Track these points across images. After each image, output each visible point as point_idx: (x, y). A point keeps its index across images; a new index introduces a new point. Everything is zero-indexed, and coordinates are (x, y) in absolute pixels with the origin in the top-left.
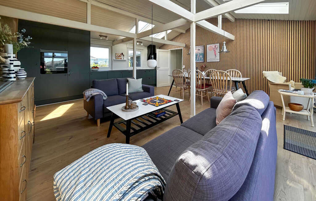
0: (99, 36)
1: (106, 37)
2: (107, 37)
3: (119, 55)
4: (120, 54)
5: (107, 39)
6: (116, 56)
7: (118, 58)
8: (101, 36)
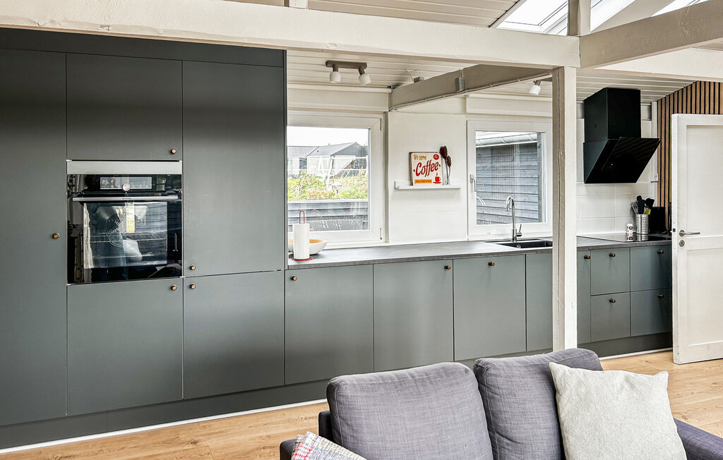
0: (327, 63)
1: (361, 67)
2: (365, 65)
3: (429, 164)
4: (430, 157)
5: (367, 79)
6: (414, 167)
7: (422, 177)
8: (334, 65)
